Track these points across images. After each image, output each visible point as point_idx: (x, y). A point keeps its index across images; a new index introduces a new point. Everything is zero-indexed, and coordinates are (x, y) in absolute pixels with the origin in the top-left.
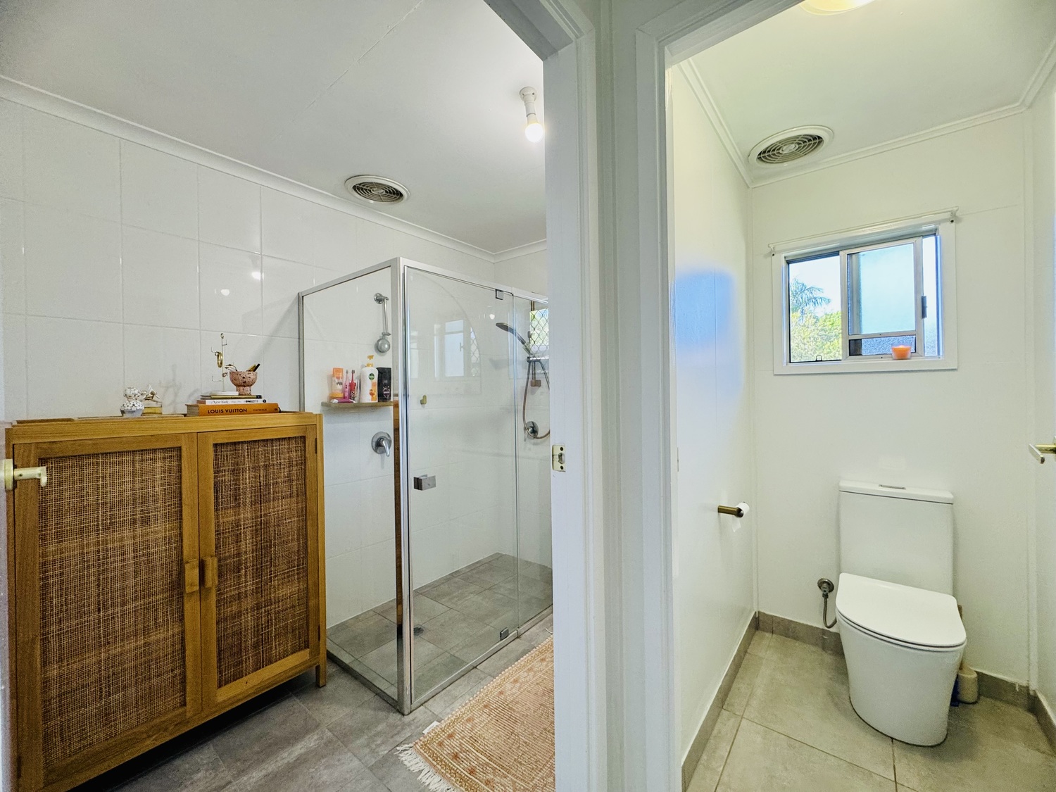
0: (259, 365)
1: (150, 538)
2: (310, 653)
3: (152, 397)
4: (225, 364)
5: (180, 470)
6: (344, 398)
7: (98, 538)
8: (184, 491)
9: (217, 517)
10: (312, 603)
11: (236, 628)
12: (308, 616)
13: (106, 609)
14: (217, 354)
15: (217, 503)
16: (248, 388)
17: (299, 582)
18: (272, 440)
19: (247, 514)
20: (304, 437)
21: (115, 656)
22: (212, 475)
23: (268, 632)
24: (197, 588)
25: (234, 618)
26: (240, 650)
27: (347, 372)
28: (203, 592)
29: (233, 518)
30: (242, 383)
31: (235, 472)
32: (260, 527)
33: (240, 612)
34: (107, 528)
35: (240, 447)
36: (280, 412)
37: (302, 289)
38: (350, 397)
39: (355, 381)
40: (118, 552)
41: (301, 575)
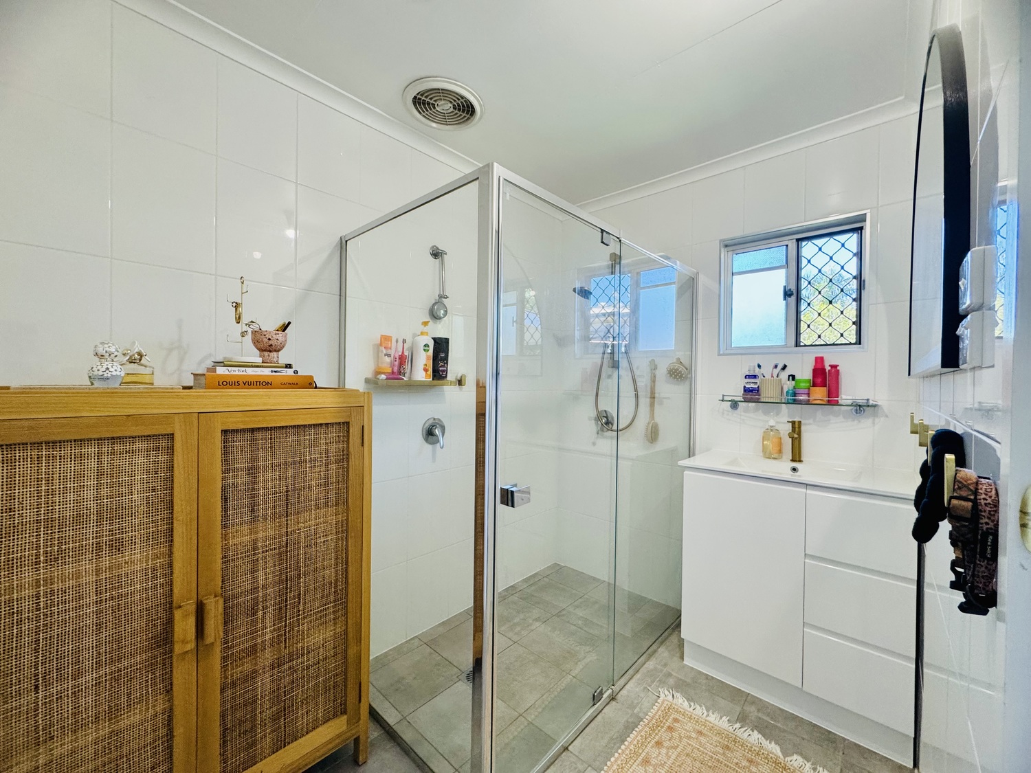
0: (289, 323)
1: (123, 571)
2: (348, 722)
3: (140, 360)
4: (245, 319)
5: (171, 467)
6: (393, 373)
7: (38, 575)
8: (176, 500)
9: (225, 537)
10: (352, 652)
11: (249, 695)
12: (346, 669)
13: (47, 684)
14: (234, 304)
15: (225, 517)
16: (275, 353)
17: (335, 624)
18: (305, 426)
19: (267, 531)
20: (348, 423)
21: (62, 756)
22: (219, 476)
23: (293, 696)
24: (191, 646)
25: (246, 681)
26: (253, 728)
27: (397, 341)
28: (201, 648)
29: (247, 538)
30: (267, 346)
31: (252, 471)
32: (285, 550)
33: (255, 671)
34: (52, 560)
35: (260, 435)
36: (316, 387)
37: (345, 231)
38: (400, 373)
39: (406, 353)
40: (71, 595)
41: (339, 614)
